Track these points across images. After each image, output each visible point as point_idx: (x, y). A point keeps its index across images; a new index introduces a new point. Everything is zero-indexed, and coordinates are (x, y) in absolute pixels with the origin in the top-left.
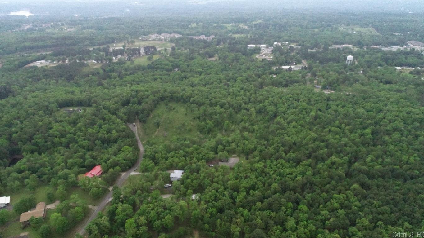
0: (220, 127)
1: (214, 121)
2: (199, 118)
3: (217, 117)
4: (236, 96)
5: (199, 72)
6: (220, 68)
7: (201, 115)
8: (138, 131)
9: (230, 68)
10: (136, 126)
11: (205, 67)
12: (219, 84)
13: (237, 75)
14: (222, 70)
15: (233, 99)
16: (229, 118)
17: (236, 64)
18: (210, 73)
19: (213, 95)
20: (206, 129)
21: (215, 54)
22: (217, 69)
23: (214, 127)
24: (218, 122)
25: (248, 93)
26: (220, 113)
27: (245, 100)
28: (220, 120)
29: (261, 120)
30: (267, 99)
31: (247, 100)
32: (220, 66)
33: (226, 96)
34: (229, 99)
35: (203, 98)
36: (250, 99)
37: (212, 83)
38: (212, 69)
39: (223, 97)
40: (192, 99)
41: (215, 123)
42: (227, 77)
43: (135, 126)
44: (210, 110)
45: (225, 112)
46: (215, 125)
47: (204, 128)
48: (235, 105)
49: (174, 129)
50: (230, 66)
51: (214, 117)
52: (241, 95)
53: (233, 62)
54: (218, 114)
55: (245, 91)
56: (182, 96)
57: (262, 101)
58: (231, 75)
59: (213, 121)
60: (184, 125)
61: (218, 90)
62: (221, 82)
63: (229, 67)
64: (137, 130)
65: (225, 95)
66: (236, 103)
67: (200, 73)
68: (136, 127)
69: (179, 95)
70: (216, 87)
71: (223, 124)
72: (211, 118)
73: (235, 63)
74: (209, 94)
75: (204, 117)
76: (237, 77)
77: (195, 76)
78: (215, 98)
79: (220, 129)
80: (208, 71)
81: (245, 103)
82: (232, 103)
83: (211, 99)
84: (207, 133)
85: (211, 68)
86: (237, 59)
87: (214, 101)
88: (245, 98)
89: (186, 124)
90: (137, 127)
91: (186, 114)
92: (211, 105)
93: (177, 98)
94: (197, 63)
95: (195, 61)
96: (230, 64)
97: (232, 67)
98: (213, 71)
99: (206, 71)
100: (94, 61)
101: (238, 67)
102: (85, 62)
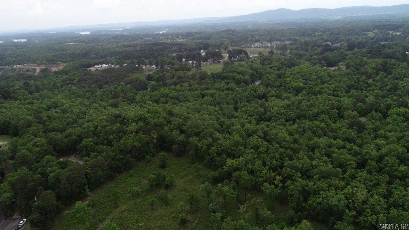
5: (295, 89)
6: (344, 83)
9: (370, 85)
11: (311, 81)
12: (335, 122)
13: (389, 101)
14: (350, 88)
17: (386, 77)
18: (320, 93)
19: (303, 159)
21: (339, 61)
22: (337, 84)
32: (345, 79)
33: (349, 172)
37: (316, 117)
38: (326, 85)
39: (335, 176)
42: (359, 104)
50: (370, 81)
53: (377, 74)
58: (371, 99)
61: (323, 141)
62: (341, 116)
63: (367, 83)
65: (343, 167)
67: (298, 91)
70: (323, 129)
73: (381, 74)
74: (289, 151)
76: (389, 107)
77: (284, 95)
78: (304, 175)
80: (317, 88)
83: (290, 177)
85: (323, 83)
86: (386, 69)
87: (298, 186)
94: (298, 73)
95: (296, 69)
96: (369, 77)
97: (374, 83)
98: (328, 88)
99: (310, 88)
100: (154, 66)
101: (390, 83)
102: (144, 67)
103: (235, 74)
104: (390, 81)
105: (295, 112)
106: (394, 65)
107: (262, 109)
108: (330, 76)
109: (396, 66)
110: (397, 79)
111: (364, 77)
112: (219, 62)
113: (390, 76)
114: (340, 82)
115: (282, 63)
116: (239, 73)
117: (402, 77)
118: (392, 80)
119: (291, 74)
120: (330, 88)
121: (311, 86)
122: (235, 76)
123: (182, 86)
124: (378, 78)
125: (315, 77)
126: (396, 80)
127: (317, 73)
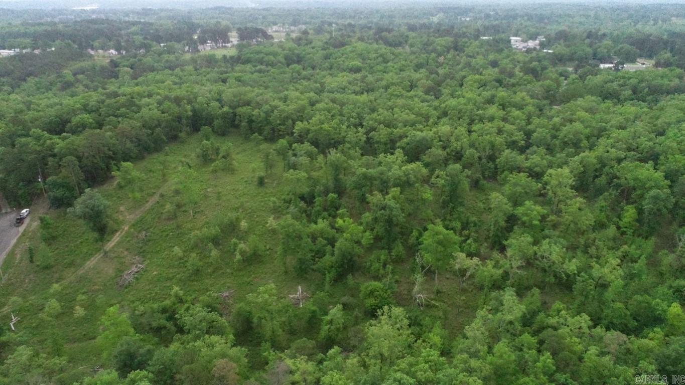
0: (399, 249)
1: (376, 220)
2: (308, 199)
3: (389, 201)
4: (472, 122)
5: (352, 68)
6: (411, 62)
7: (320, 188)
8: (16, 246)
10: (27, 221)
11: (371, 60)
14: (418, 67)
15: (462, 130)
16: (445, 205)
17: (458, 55)
19: (383, 114)
20: (328, 259)
23: (370, 249)
24: (390, 222)
25: (516, 113)
26: (405, 184)
27: (511, 134)
28: (402, 218)
29: (600, 226)
30: (601, 133)
31: (519, 136)
32: (412, 57)
33: (432, 120)
34: (444, 128)
35: (342, 122)
36: (528, 134)
38: (390, 63)
39: (420, 123)
40: (299, 126)
41: (379, 229)
42: (433, 76)
43: (20, 221)
44: (359, 166)
45: (426, 181)
46: (377, 238)
47: (320, 254)
48: (469, 152)
49: (177, 250)
50: (441, 59)
51: (375, 198)
52: (492, 119)
53: (448, 52)
54: (395, 186)
55: (503, 106)
56: (268, 114)
57: (585, 143)
59: (367, 216)
60: (231, 228)
62: (414, 87)
63: (437, 62)
64: (14, 241)
65: (427, 118)
66: (472, 145)
68: (21, 229)
69: (255, 112)
71: (415, 233)
72: (363, 200)
74: (366, 111)
75: (332, 195)
78: (388, 126)
79: (398, 261)
80: (380, 68)
81: (512, 145)
82: (455, 145)
83: (373, 129)
84: (328, 277)
85: (386, 62)
86: (457, 48)
87: (383, 133)
88: (508, 127)
89: (244, 224)
90: (29, 226)
91: (261, 182)
92: (370, 148)
93: (251, 121)
94: (352, 52)
95: (349, 48)
96: (439, 55)
97: (446, 61)
98: (393, 67)
99: (372, 68)
100: (113, 51)
101: (462, 61)
102: (92, 52)
103: (261, 55)
104: (464, 59)
105: (360, 86)
106: (466, 43)
107: (318, 85)
108: (393, 54)
109: (468, 44)
110: (470, 57)
111: (433, 55)
112: (226, 47)
113: (462, 54)
114: (406, 61)
115: (326, 43)
116: (267, 54)
117: (475, 55)
118: (464, 57)
119: (343, 55)
120: (396, 67)
121: (372, 65)
122: (263, 58)
123: (182, 70)
124: (449, 56)
125: (374, 55)
126: (468, 58)
127: (376, 51)
